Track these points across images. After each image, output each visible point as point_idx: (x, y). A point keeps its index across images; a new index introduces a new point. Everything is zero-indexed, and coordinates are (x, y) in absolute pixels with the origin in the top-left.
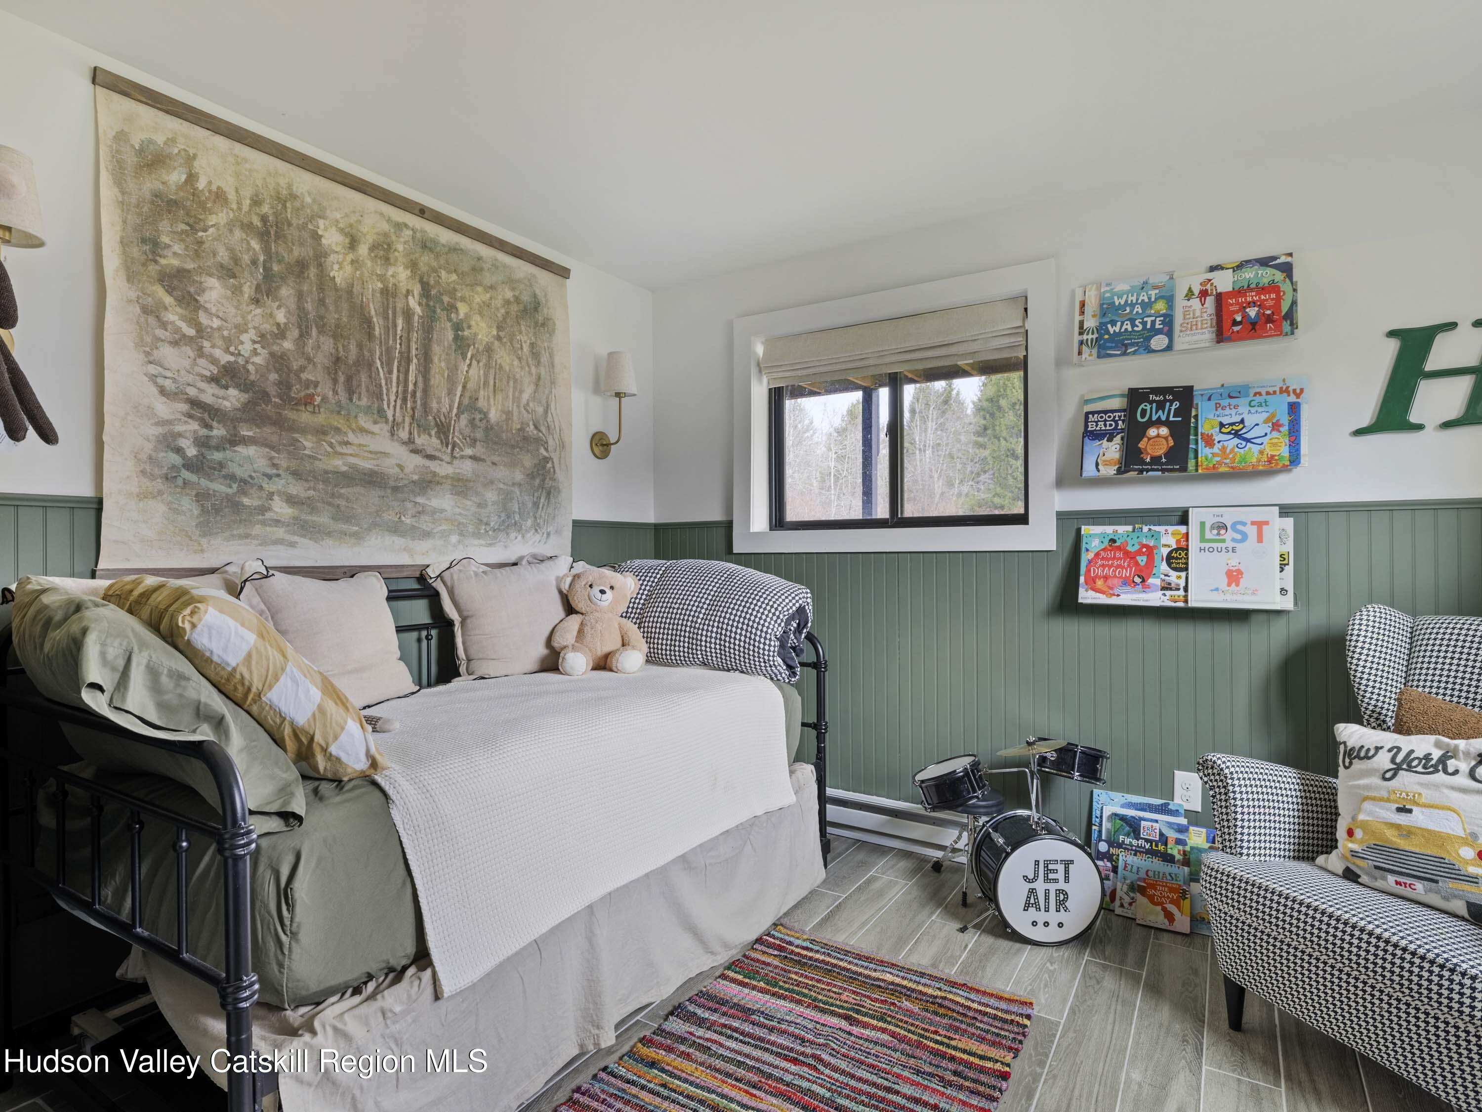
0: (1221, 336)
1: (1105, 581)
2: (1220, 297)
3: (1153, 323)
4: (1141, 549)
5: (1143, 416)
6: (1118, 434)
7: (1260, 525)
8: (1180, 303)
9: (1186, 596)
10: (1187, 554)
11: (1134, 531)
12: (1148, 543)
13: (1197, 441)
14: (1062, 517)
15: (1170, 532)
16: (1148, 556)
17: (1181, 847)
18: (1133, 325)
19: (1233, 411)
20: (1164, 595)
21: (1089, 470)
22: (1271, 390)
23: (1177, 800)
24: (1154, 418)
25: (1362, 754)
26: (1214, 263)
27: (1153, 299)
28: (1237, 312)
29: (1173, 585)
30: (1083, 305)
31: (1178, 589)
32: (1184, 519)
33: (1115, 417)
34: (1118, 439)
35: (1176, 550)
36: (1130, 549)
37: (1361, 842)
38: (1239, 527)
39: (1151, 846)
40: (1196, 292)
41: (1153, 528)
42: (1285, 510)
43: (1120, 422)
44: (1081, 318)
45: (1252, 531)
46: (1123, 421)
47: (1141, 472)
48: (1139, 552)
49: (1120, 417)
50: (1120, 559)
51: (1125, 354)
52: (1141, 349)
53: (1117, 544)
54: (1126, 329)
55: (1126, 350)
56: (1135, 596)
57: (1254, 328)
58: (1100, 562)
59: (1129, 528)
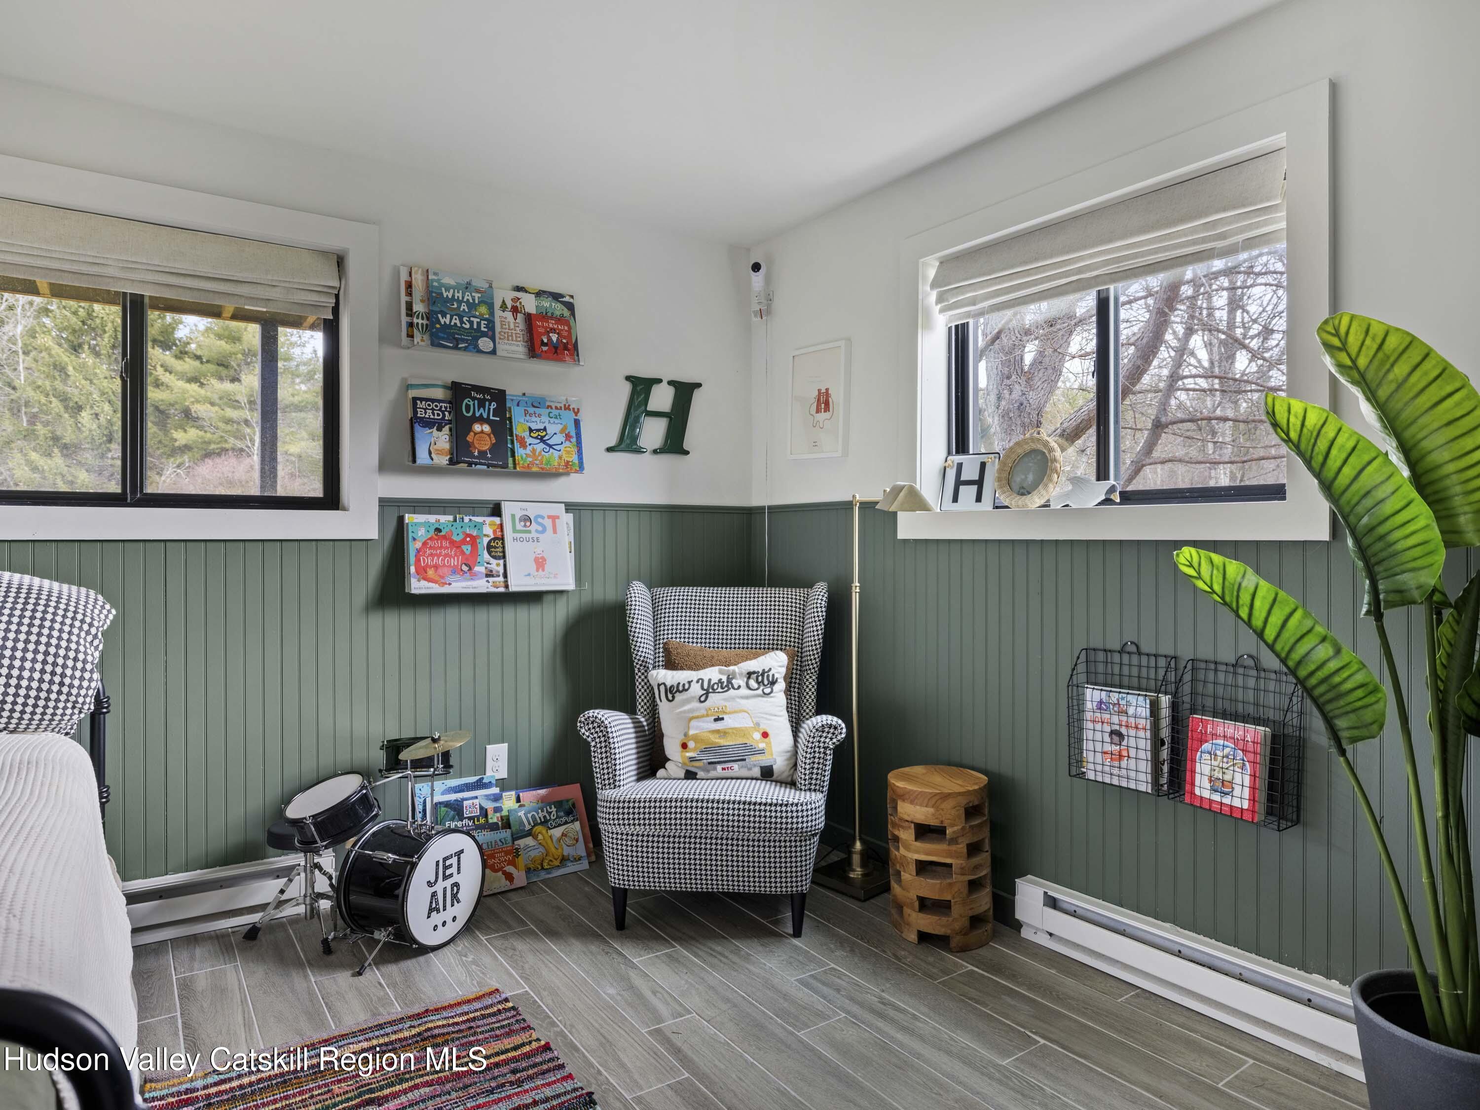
0: (533, 351)
1: (436, 571)
2: (529, 318)
3: (479, 324)
4: (464, 539)
5: (468, 411)
6: (446, 425)
7: (554, 518)
8: (498, 313)
9: (506, 582)
10: (503, 544)
11: (455, 520)
12: (471, 533)
13: (512, 443)
14: (385, 503)
15: (487, 522)
16: (472, 545)
17: (498, 815)
18: (462, 322)
19: (538, 419)
20: (488, 581)
21: (422, 457)
22: (558, 405)
23: (489, 773)
24: (477, 415)
25: (681, 688)
26: (521, 285)
27: (477, 302)
28: (544, 334)
29: (494, 572)
30: (409, 285)
31: (499, 576)
32: (496, 510)
33: (441, 407)
34: (446, 429)
35: (494, 539)
36: (455, 538)
37: (694, 750)
38: (540, 520)
39: (474, 822)
40: (509, 306)
41: (473, 518)
42: (570, 507)
43: (447, 413)
44: (408, 299)
45: (548, 523)
46: (450, 413)
47: (470, 464)
48: (463, 541)
49: (446, 408)
50: (447, 548)
51: (456, 348)
52: (471, 347)
53: (443, 533)
54: (455, 324)
55: (458, 344)
56: (464, 584)
57: (556, 352)
58: (428, 552)
59: (451, 518)
